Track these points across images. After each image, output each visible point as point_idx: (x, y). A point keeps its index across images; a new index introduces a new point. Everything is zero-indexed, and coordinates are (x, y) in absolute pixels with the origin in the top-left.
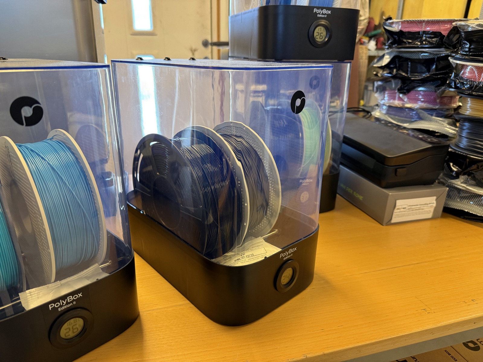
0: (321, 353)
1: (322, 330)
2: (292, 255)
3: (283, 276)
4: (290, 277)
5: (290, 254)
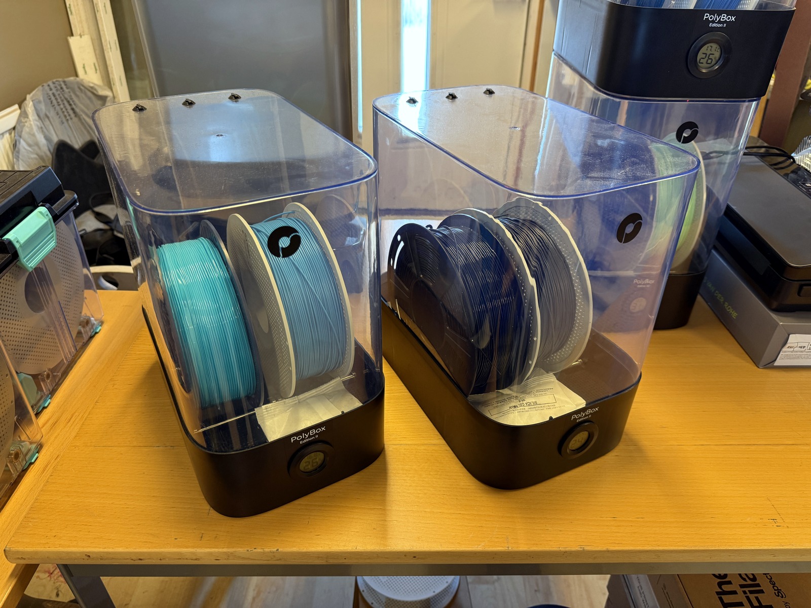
0: (604, 549)
1: (614, 518)
2: (590, 416)
3: (573, 440)
4: (583, 441)
5: (588, 415)
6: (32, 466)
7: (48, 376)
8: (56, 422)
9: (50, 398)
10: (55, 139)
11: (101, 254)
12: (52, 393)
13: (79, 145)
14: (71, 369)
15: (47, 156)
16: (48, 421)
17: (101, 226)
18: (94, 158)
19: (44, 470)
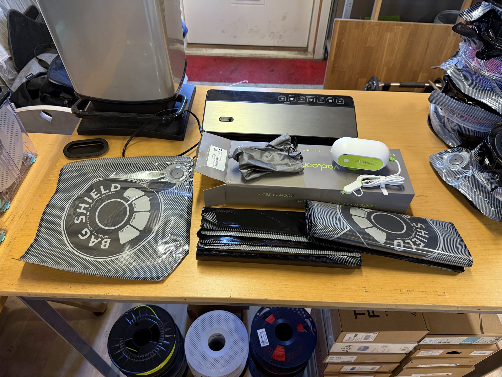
6: (2, 243)
7: (7, 193)
8: (14, 218)
9: (10, 204)
10: (9, 8)
11: (42, 93)
12: (11, 200)
13: (25, 10)
14: (20, 186)
15: (4, 20)
16: (9, 217)
17: (42, 70)
18: (35, 19)
19: (9, 245)
